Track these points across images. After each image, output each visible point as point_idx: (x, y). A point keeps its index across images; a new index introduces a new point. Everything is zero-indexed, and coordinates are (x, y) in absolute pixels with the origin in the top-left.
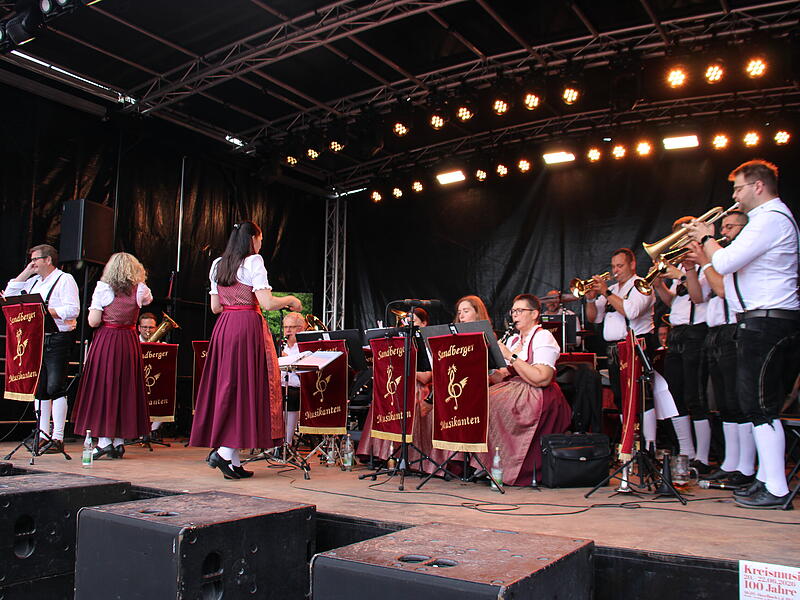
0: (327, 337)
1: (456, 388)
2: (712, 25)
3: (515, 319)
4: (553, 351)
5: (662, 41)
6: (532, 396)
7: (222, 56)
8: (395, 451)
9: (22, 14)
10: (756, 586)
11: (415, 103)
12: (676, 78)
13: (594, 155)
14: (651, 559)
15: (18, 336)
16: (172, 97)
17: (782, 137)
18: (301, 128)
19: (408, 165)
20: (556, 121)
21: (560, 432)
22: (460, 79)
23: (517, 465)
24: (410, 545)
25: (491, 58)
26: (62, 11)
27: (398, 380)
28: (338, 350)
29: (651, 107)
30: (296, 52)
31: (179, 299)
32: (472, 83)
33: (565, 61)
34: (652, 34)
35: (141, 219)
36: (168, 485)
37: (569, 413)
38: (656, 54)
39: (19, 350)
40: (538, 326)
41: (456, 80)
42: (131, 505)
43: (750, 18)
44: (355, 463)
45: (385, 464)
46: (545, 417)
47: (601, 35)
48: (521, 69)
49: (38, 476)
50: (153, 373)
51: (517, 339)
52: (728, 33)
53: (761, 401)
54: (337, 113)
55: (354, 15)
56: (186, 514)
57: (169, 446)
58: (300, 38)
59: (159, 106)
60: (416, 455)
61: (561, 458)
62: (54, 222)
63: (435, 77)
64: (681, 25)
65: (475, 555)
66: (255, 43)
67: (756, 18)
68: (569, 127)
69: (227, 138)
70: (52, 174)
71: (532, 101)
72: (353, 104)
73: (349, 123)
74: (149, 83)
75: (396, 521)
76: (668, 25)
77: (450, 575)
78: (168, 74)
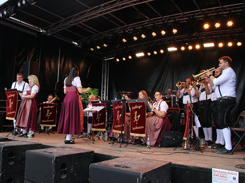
0: (100, 102)
1: (137, 118)
2: (217, 11)
3: (155, 98)
4: (166, 107)
5: (202, 15)
6: (159, 120)
7: (71, 19)
8: (119, 136)
9: (12, 7)
10: (217, 175)
11: (129, 33)
12: (206, 26)
13: (183, 48)
14: (188, 167)
15: (10, 101)
16: (56, 30)
17: (239, 44)
18: (95, 40)
19: (127, 51)
20: (172, 38)
21: (168, 131)
22: (142, 26)
23: (155, 140)
24: (119, 162)
25: (152, 19)
26: (24, 6)
27: (120, 115)
28: (103, 106)
29: (200, 34)
30: (93, 18)
31: (58, 90)
32: (146, 27)
33: (173, 21)
34: (199, 13)
35: (47, 66)
36: (53, 145)
37: (171, 126)
38: (201, 19)
39: (10, 105)
40: (162, 100)
41: (141, 26)
42: (41, 150)
43: (228, 9)
44: (108, 139)
45: (117, 139)
46: (163, 126)
47: (184, 13)
48: (160, 23)
49: (15, 142)
50: (50, 112)
51: (156, 103)
52: (222, 13)
53: (225, 121)
54: (106, 35)
55: (110, 7)
56: (56, 153)
57: (54, 134)
58: (94, 14)
59: (52, 33)
60: (126, 137)
61: (167, 139)
62: (21, 67)
63: (135, 25)
64: (208, 10)
65: (136, 165)
66: (81, 15)
67: (230, 9)
68: (176, 40)
69: (73, 42)
70: (21, 53)
71: (163, 33)
72: (111, 33)
73: (109, 38)
74: (49, 26)
75: (117, 156)
76: (204, 10)
77: (128, 170)
78: (55, 24)
